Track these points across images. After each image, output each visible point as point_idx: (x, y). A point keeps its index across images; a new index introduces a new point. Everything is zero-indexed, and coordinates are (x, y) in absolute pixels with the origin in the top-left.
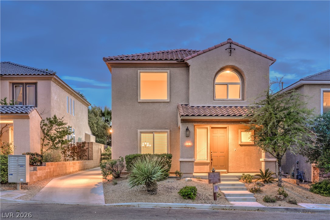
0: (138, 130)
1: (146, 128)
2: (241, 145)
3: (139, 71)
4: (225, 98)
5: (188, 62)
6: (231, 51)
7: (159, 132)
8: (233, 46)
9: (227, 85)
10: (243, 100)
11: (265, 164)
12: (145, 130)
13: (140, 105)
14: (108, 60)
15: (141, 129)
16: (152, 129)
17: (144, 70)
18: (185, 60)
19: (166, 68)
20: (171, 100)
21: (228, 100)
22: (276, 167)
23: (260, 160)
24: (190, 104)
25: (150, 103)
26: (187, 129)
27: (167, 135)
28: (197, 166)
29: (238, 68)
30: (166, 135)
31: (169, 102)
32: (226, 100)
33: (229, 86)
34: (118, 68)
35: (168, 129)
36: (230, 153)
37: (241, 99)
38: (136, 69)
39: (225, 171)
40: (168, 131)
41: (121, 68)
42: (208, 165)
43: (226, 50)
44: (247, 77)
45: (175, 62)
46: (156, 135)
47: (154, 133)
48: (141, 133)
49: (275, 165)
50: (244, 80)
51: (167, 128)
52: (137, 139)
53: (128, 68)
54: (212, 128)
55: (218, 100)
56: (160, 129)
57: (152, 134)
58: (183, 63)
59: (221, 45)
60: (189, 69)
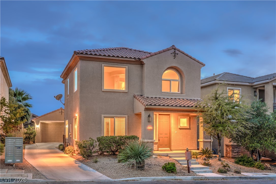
0: (102, 115)
1: (108, 114)
2: (180, 129)
3: (103, 65)
4: (169, 91)
5: (143, 60)
6: (175, 55)
7: (119, 117)
8: (177, 52)
9: (170, 81)
10: (182, 94)
11: (204, 143)
12: (107, 115)
13: (104, 94)
14: (78, 53)
15: (104, 114)
16: (113, 114)
17: (107, 65)
18: (141, 59)
19: (125, 64)
20: (129, 91)
21: (171, 93)
22: (211, 146)
24: (145, 95)
25: (112, 93)
26: (149, 116)
27: (126, 120)
29: (179, 69)
30: (124, 119)
31: (127, 92)
32: (169, 93)
33: (172, 82)
34: (85, 61)
35: (126, 115)
36: (172, 135)
37: (180, 92)
38: (101, 63)
39: (169, 149)
40: (127, 116)
41: (88, 61)
43: (171, 54)
44: (186, 76)
45: (133, 60)
46: (116, 119)
47: (115, 117)
48: (104, 117)
49: (210, 144)
50: (182, 78)
51: (125, 113)
52: (101, 122)
53: (94, 62)
54: (159, 115)
55: (164, 93)
56: (120, 115)
57: (113, 119)
58: (140, 61)
59: (167, 50)
60: (142, 67)
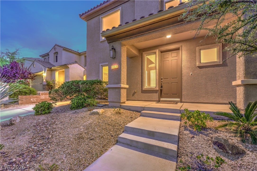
0: (100, 64)
1: (105, 62)
2: (200, 67)
17: (104, 15)
23: (233, 84)
28: (146, 94)
36: (184, 78)
38: (99, 16)
41: (91, 19)
42: (157, 93)
48: (102, 66)
52: (99, 71)
54: (162, 52)
